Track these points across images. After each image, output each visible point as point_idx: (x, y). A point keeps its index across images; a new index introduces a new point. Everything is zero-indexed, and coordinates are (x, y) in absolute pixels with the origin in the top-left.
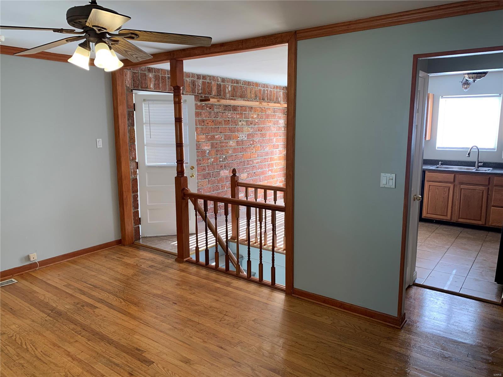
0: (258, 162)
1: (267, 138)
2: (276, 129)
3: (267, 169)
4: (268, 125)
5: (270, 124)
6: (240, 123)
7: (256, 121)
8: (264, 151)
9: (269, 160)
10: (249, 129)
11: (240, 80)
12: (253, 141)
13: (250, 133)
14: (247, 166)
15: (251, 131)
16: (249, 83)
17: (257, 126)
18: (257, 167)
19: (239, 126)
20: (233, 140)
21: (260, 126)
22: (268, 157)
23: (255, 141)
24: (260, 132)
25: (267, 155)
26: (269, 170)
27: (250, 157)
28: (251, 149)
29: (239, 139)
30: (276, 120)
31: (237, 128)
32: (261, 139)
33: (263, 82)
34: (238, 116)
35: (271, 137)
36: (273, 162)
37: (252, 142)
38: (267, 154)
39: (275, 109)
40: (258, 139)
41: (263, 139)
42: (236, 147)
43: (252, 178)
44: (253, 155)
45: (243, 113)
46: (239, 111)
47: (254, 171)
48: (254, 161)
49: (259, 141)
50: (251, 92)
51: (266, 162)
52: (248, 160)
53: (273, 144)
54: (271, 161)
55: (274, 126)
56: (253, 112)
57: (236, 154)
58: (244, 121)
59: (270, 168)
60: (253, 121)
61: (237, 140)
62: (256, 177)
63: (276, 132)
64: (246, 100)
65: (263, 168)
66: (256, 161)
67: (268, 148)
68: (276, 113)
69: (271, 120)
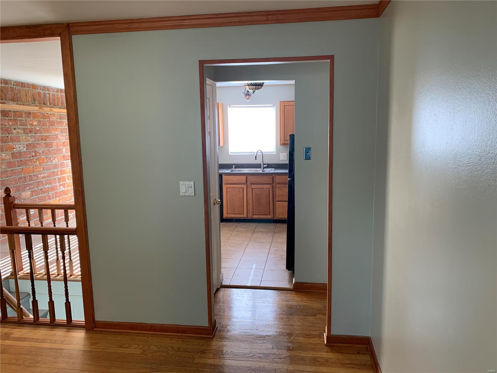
0: (45, 176)
1: (54, 148)
2: (64, 138)
3: (58, 184)
4: (53, 133)
5: (57, 132)
6: (14, 131)
7: (37, 128)
8: (51, 163)
9: (59, 173)
10: (28, 138)
11: (9, 80)
12: (35, 152)
13: (31, 142)
14: (29, 182)
15: (31, 140)
16: (23, 85)
17: (38, 134)
18: (44, 182)
19: (13, 135)
20: (6, 152)
21: (43, 134)
22: (57, 170)
23: (38, 153)
24: (44, 142)
25: (56, 168)
26: (60, 185)
27: (33, 171)
28: (32, 161)
29: (14, 150)
30: (64, 127)
31: (11, 137)
32: (45, 149)
33: (42, 85)
34: (11, 123)
35: (59, 147)
36: (64, 175)
37: (34, 154)
38: (56, 166)
39: (62, 116)
40: (42, 150)
41: (49, 150)
42: (12, 160)
43: (39, 196)
44: (37, 169)
45: (18, 119)
46: (11, 117)
47: (40, 188)
48: (40, 176)
49: (43, 152)
50: (27, 95)
51: (55, 176)
52: (29, 175)
53: (63, 155)
54: (61, 174)
55: (62, 134)
56: (32, 119)
57: (13, 169)
58: (19, 129)
59: (62, 183)
60: (32, 128)
61: (13, 152)
62: (44, 195)
63: (65, 141)
64: (20, 104)
65: (52, 183)
66: (41, 175)
67: (56, 159)
68: (63, 119)
69: (57, 127)
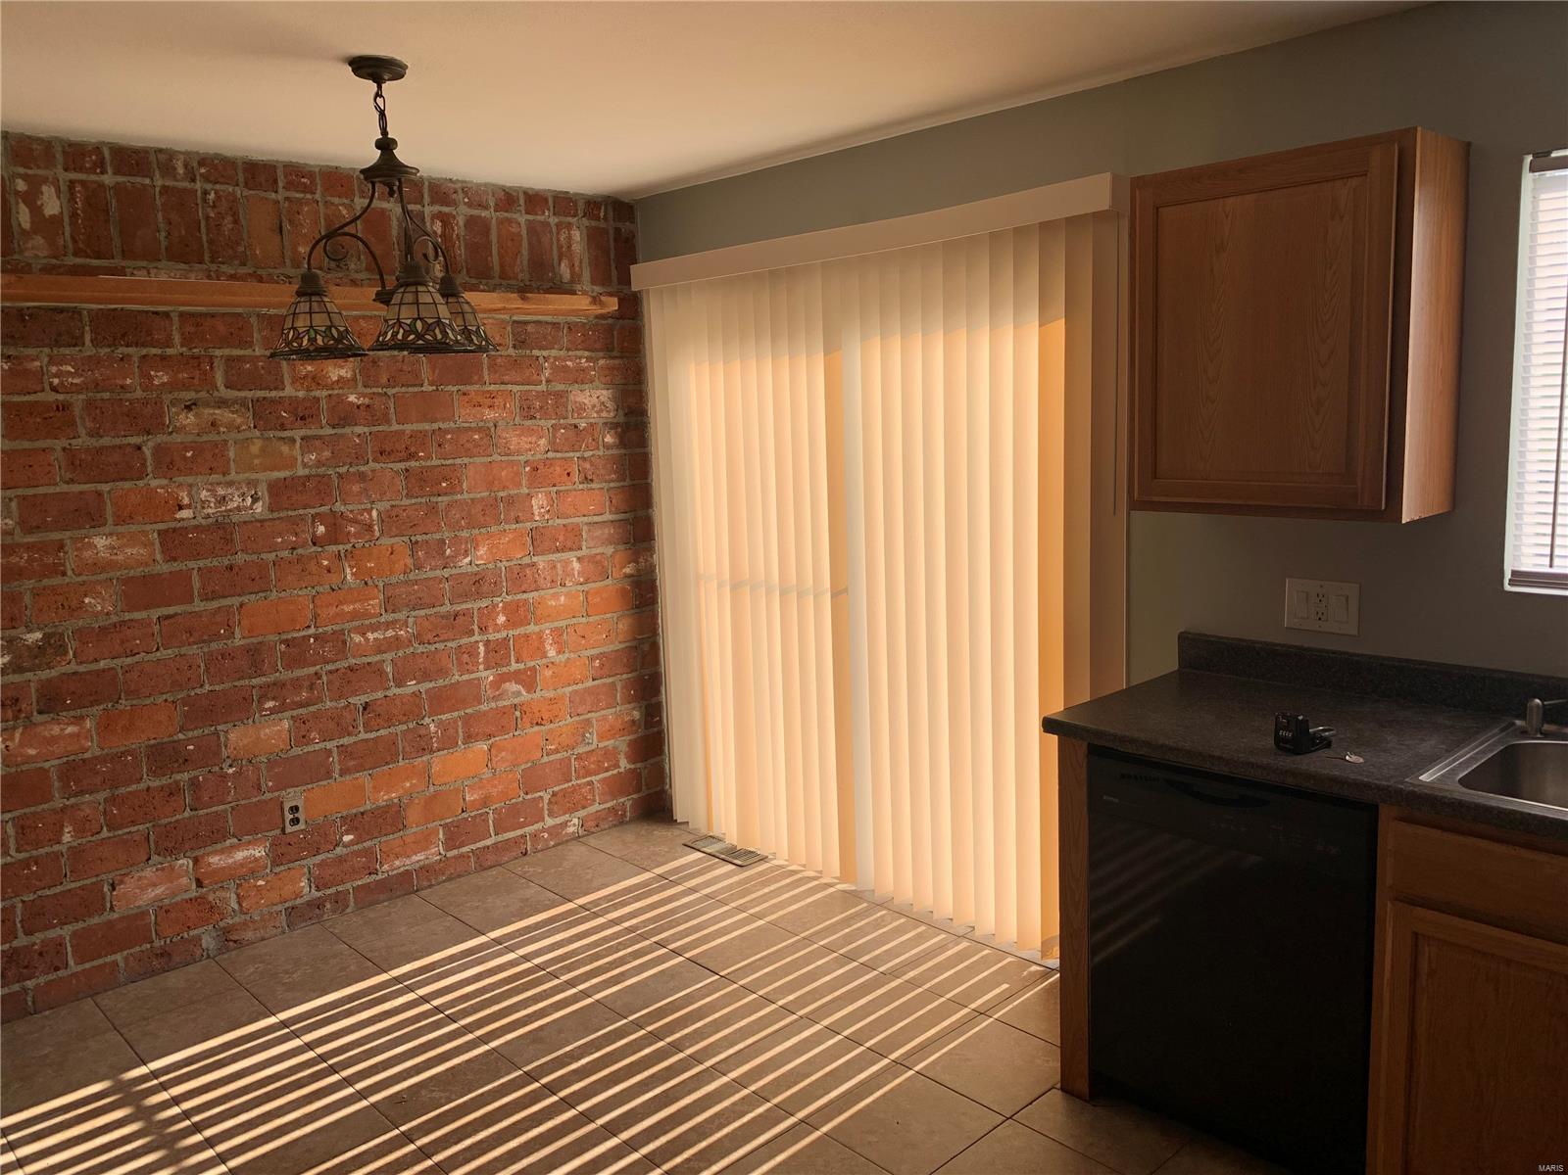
0: (397, 638)
1: (471, 490)
2: (543, 441)
3: (490, 676)
4: (465, 416)
5: (490, 415)
6: (189, 419)
7: (352, 398)
8: (446, 573)
9: (501, 619)
10: (285, 449)
11: (160, 151)
12: (335, 523)
13: (301, 472)
14: (285, 675)
15: (305, 463)
16: (259, 173)
17: (359, 430)
18: (389, 669)
19: (178, 438)
20: (119, 529)
21: (395, 427)
22: (484, 603)
23: (355, 521)
24: (402, 466)
25: (480, 596)
26: (503, 679)
27: (316, 616)
28: (312, 567)
29: (185, 514)
30: (542, 387)
31: (158, 450)
32: (406, 502)
34: (161, 377)
35: (504, 488)
36: (532, 628)
37: (321, 529)
38: (478, 584)
39: (530, 328)
40: (384, 505)
41: (433, 509)
42: (165, 568)
43: (346, 741)
44: (341, 603)
45: (218, 352)
46: (168, 343)
47: (358, 700)
48: (358, 638)
49: (389, 520)
50: (287, 226)
51: (471, 633)
52: (284, 637)
53: (529, 525)
54: (511, 623)
55: (529, 422)
57: (171, 610)
58: (222, 403)
59: (514, 666)
60: (317, 400)
61: (172, 525)
62: (383, 732)
63: (551, 455)
64: (233, 277)
65: (443, 672)
66: (371, 636)
67: (482, 551)
68: (541, 348)
69: (492, 387)
